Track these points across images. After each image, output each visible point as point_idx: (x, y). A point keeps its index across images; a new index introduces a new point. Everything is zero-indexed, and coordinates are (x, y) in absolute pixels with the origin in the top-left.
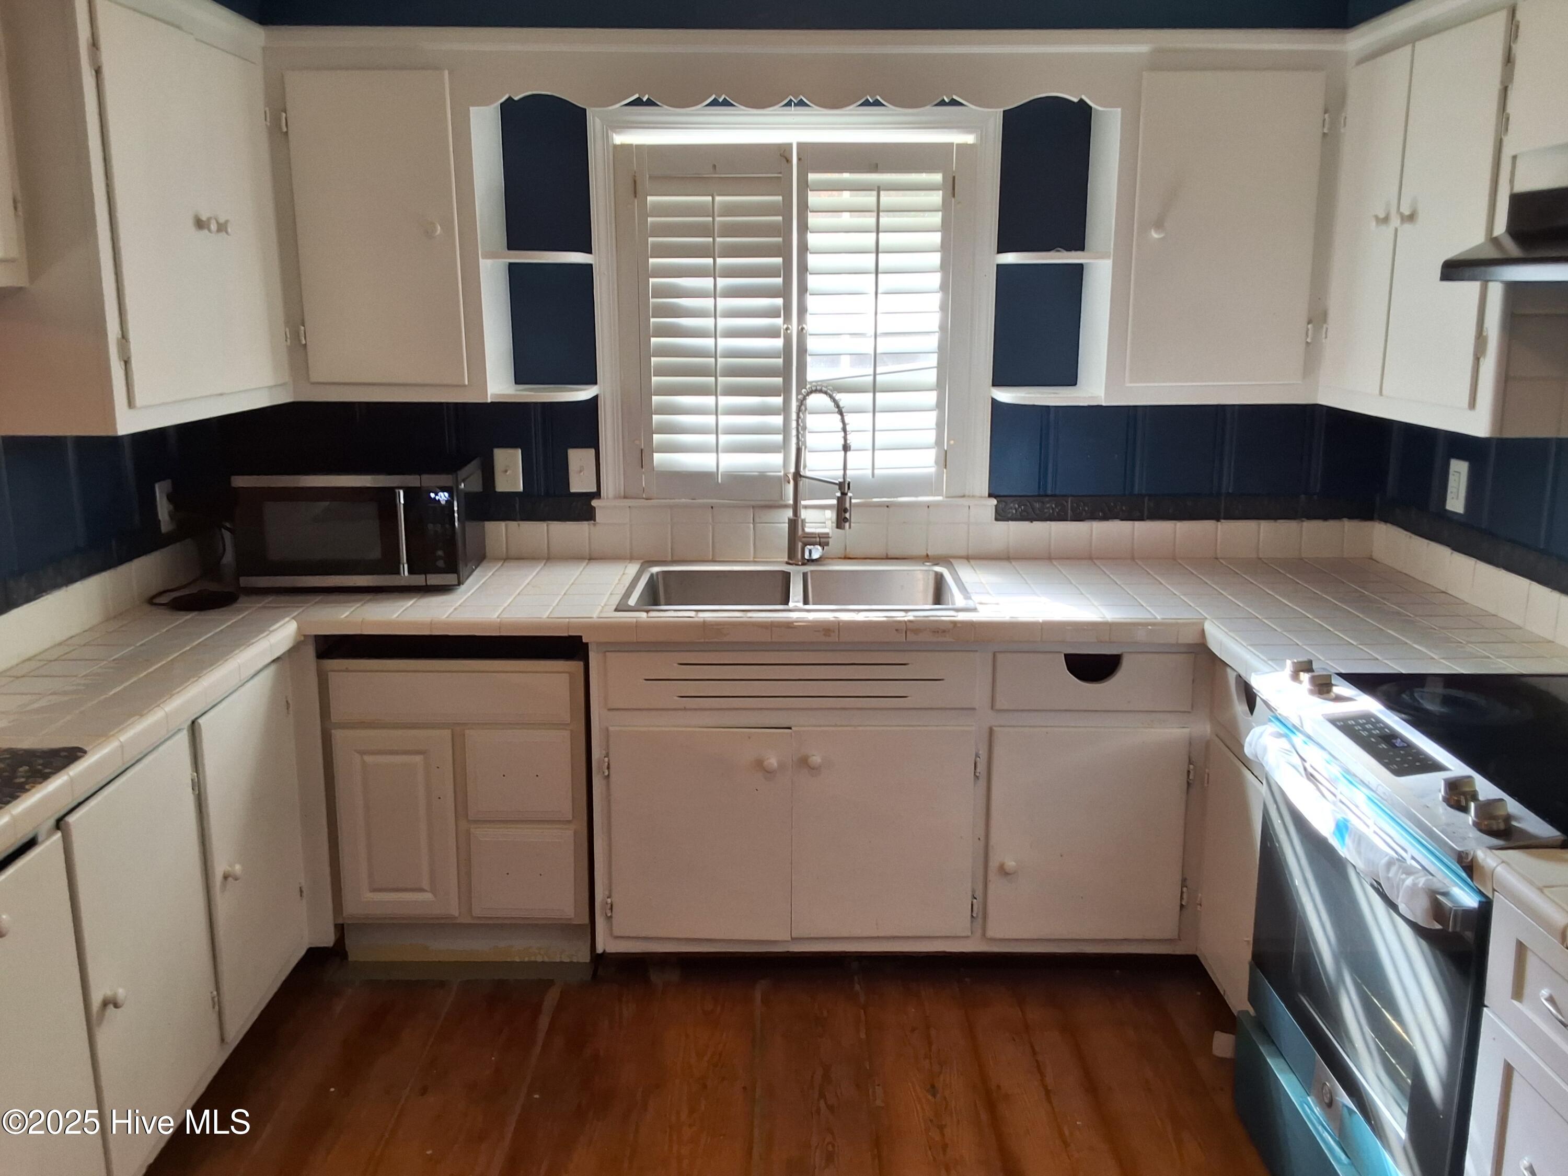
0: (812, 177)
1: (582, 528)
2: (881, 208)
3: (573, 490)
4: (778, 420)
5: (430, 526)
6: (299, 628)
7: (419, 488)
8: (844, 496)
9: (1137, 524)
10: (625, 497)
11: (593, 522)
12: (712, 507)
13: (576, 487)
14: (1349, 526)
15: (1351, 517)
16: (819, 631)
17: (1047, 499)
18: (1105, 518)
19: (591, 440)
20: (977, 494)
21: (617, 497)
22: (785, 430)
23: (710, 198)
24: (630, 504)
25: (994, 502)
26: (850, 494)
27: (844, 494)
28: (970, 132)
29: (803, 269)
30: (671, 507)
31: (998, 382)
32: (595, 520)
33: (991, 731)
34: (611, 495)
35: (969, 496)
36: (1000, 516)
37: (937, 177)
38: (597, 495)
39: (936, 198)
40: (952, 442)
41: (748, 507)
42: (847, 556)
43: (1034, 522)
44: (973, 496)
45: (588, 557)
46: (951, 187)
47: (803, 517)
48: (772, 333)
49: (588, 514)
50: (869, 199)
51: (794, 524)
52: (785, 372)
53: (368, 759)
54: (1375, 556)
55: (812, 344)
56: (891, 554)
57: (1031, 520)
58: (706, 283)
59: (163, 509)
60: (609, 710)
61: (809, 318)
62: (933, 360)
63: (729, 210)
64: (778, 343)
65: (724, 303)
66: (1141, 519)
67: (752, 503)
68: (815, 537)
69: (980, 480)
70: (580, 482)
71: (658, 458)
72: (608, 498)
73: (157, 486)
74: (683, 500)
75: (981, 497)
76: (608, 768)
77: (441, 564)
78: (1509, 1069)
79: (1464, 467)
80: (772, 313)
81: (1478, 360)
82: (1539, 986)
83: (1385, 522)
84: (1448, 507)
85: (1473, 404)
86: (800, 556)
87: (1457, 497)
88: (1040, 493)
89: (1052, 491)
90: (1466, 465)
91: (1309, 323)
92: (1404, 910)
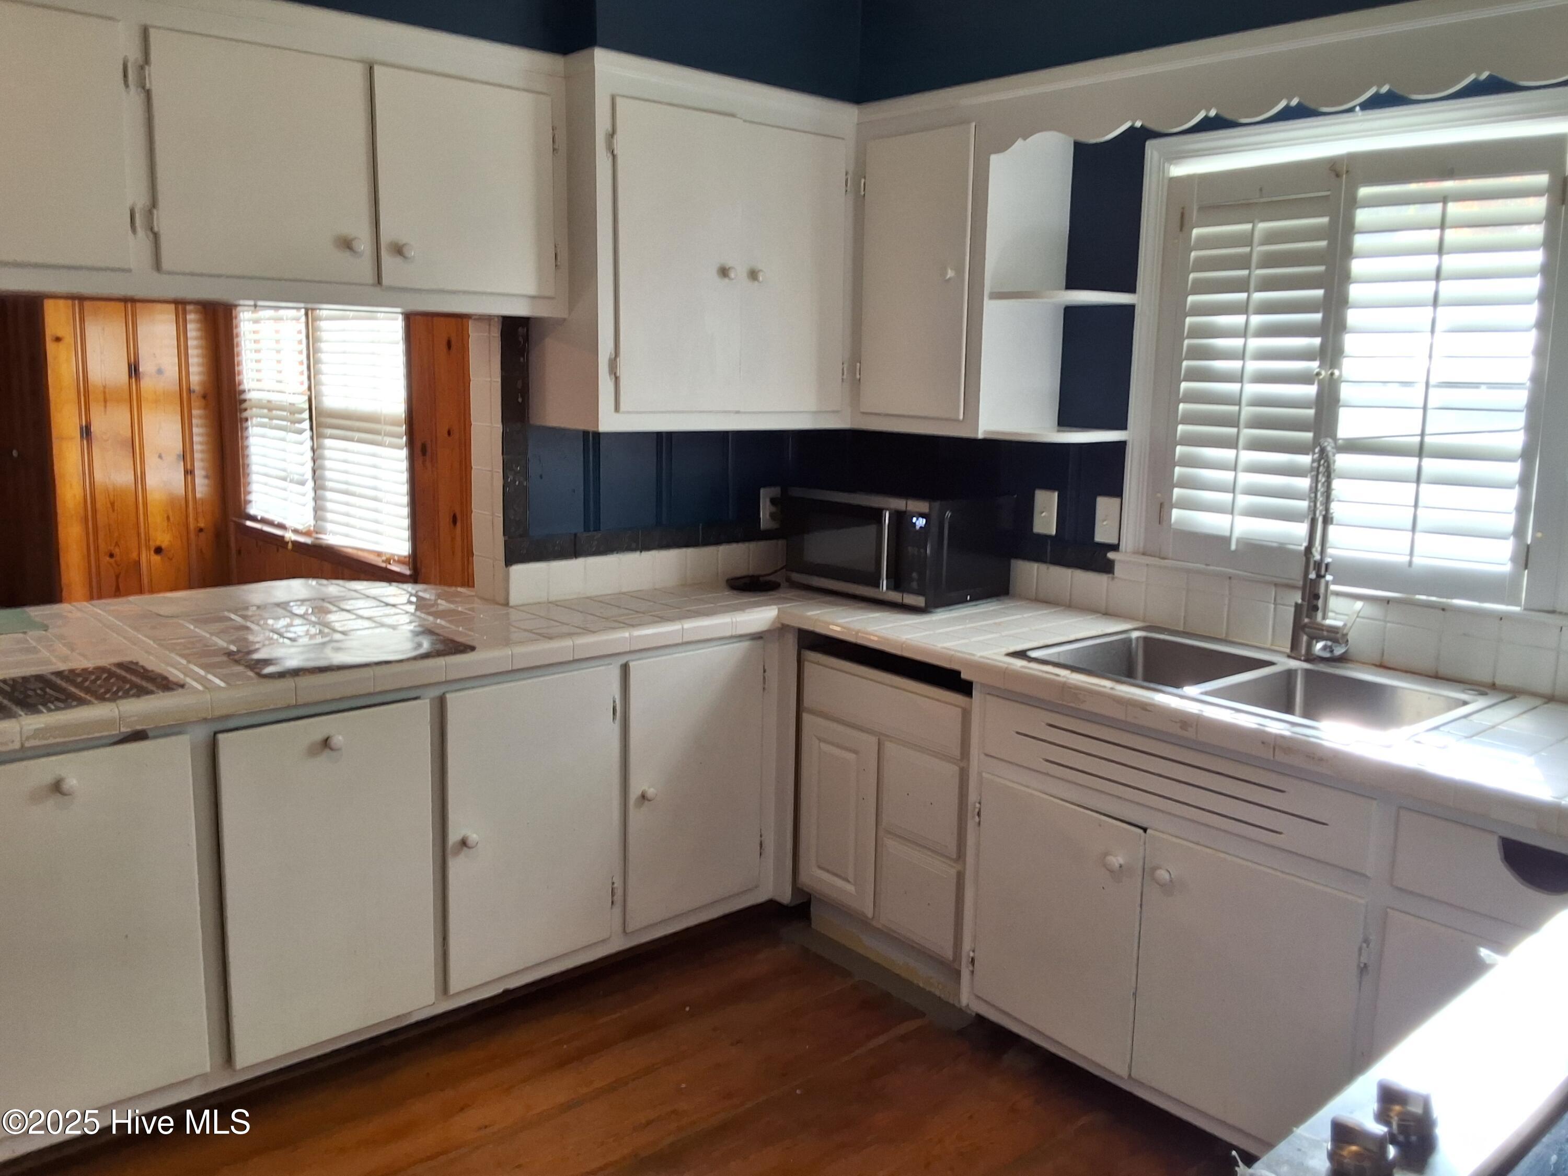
0: (1360, 191)
1: (1100, 580)
2: (1447, 223)
3: (1096, 539)
5: (910, 549)
6: (778, 616)
7: (905, 512)
8: (1318, 579)
10: (1144, 554)
11: (1111, 575)
12: (1228, 578)
13: (1099, 537)
16: (1176, 722)
19: (1116, 491)
21: (1136, 552)
23: (1250, 226)
24: (1148, 562)
26: (1329, 578)
27: (1319, 576)
29: (1344, 302)
30: (1188, 571)
32: (1114, 574)
33: (1384, 914)
34: (1130, 549)
35: (1561, 613)
37: (1542, 179)
38: (1116, 547)
39: (1539, 205)
40: (1540, 536)
41: (1271, 584)
42: (1384, 664)
45: (1104, 612)
48: (1304, 378)
49: (1107, 568)
50: (1434, 210)
51: (1300, 609)
53: (823, 745)
55: (1345, 392)
56: (1443, 671)
58: (1237, 321)
59: (765, 511)
60: (987, 755)
61: (1343, 361)
62: (1520, 420)
64: (1311, 390)
65: (1255, 343)
67: (1275, 579)
68: (1323, 630)
70: (1104, 532)
71: (1177, 514)
72: (1126, 552)
73: (762, 491)
74: (1198, 565)
76: (979, 814)
77: (914, 585)
80: (1308, 355)
86: (1306, 649)
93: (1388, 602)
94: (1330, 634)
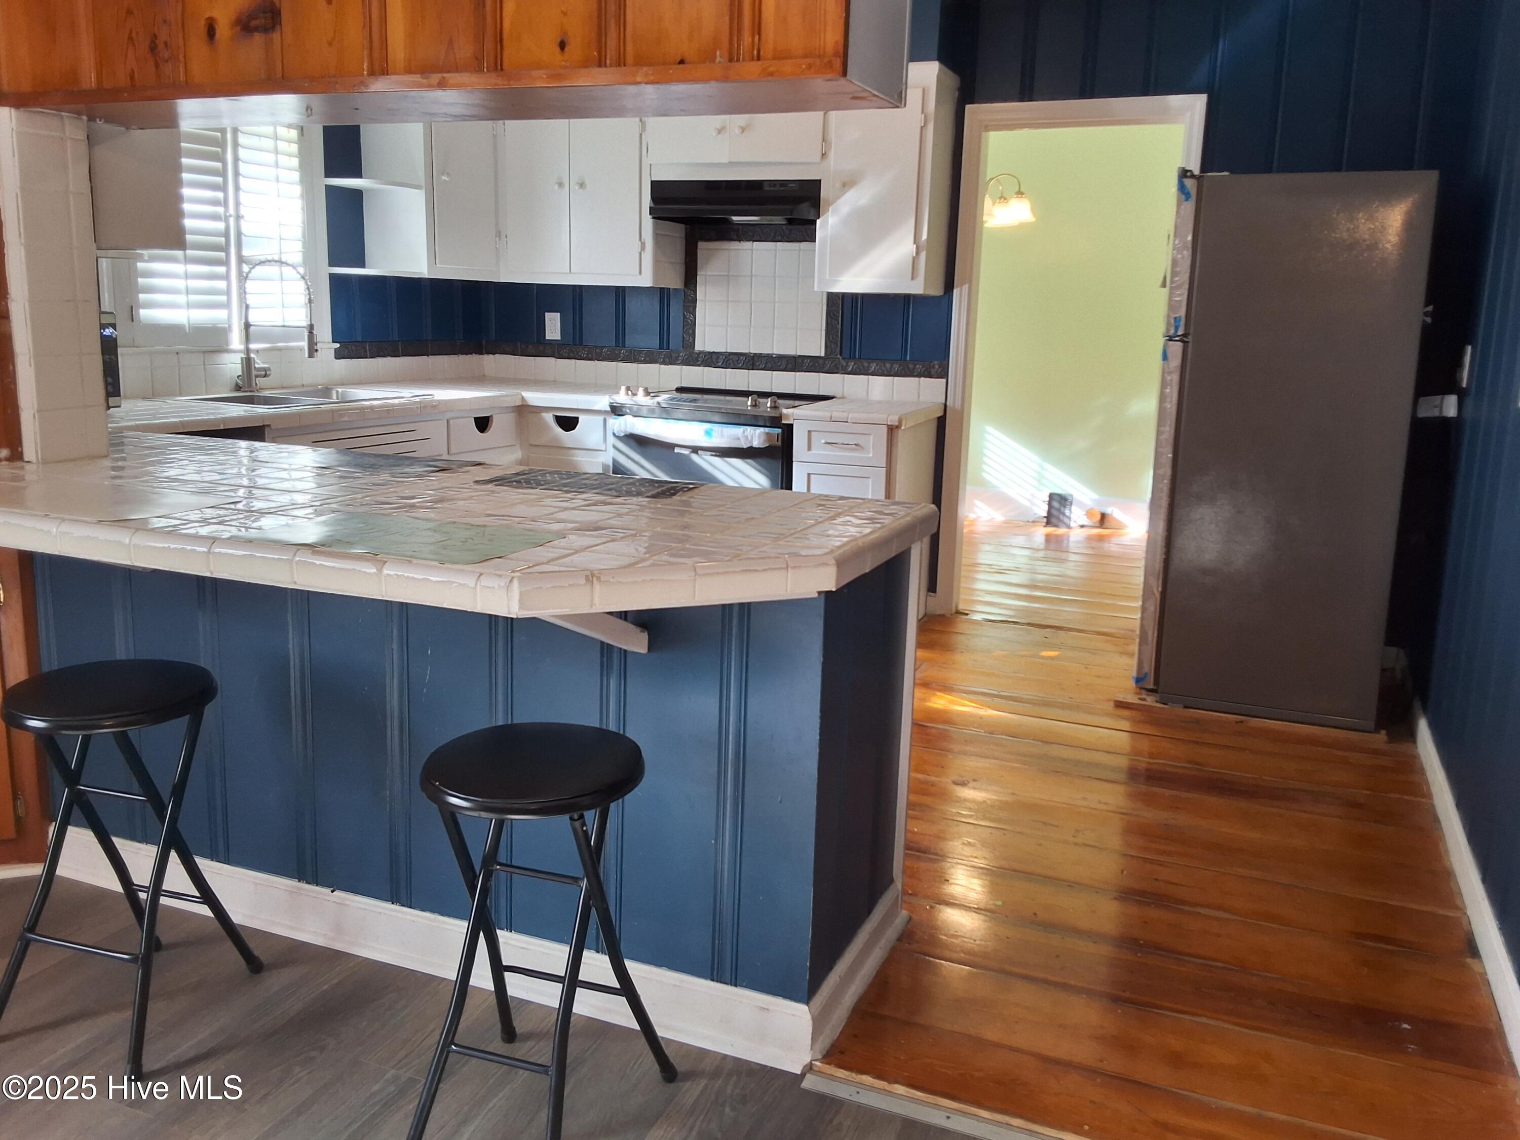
4: (221, 285)
12: (177, 353)
14: (475, 357)
15: (476, 353)
17: (358, 344)
18: (384, 356)
20: (327, 339)
22: (228, 293)
25: (338, 345)
29: (236, 172)
30: (151, 353)
31: (331, 264)
36: (339, 355)
41: (201, 352)
43: (353, 360)
44: (324, 342)
47: (252, 357)
48: (215, 217)
51: (247, 363)
52: (226, 249)
54: (486, 374)
55: (245, 227)
56: (284, 386)
57: (351, 358)
61: (241, 207)
62: (300, 246)
64: (221, 226)
66: (399, 356)
67: (204, 349)
68: (262, 371)
69: (328, 332)
71: (145, 314)
74: (162, 347)
75: (329, 343)
78: (809, 475)
79: (557, 315)
80: (216, 203)
81: (640, 253)
82: (819, 440)
83: (494, 354)
84: (547, 338)
85: (640, 273)
86: (254, 385)
87: (554, 332)
88: (354, 340)
89: (360, 339)
90: (559, 314)
91: (496, 237)
92: (756, 444)
94: (265, 373)
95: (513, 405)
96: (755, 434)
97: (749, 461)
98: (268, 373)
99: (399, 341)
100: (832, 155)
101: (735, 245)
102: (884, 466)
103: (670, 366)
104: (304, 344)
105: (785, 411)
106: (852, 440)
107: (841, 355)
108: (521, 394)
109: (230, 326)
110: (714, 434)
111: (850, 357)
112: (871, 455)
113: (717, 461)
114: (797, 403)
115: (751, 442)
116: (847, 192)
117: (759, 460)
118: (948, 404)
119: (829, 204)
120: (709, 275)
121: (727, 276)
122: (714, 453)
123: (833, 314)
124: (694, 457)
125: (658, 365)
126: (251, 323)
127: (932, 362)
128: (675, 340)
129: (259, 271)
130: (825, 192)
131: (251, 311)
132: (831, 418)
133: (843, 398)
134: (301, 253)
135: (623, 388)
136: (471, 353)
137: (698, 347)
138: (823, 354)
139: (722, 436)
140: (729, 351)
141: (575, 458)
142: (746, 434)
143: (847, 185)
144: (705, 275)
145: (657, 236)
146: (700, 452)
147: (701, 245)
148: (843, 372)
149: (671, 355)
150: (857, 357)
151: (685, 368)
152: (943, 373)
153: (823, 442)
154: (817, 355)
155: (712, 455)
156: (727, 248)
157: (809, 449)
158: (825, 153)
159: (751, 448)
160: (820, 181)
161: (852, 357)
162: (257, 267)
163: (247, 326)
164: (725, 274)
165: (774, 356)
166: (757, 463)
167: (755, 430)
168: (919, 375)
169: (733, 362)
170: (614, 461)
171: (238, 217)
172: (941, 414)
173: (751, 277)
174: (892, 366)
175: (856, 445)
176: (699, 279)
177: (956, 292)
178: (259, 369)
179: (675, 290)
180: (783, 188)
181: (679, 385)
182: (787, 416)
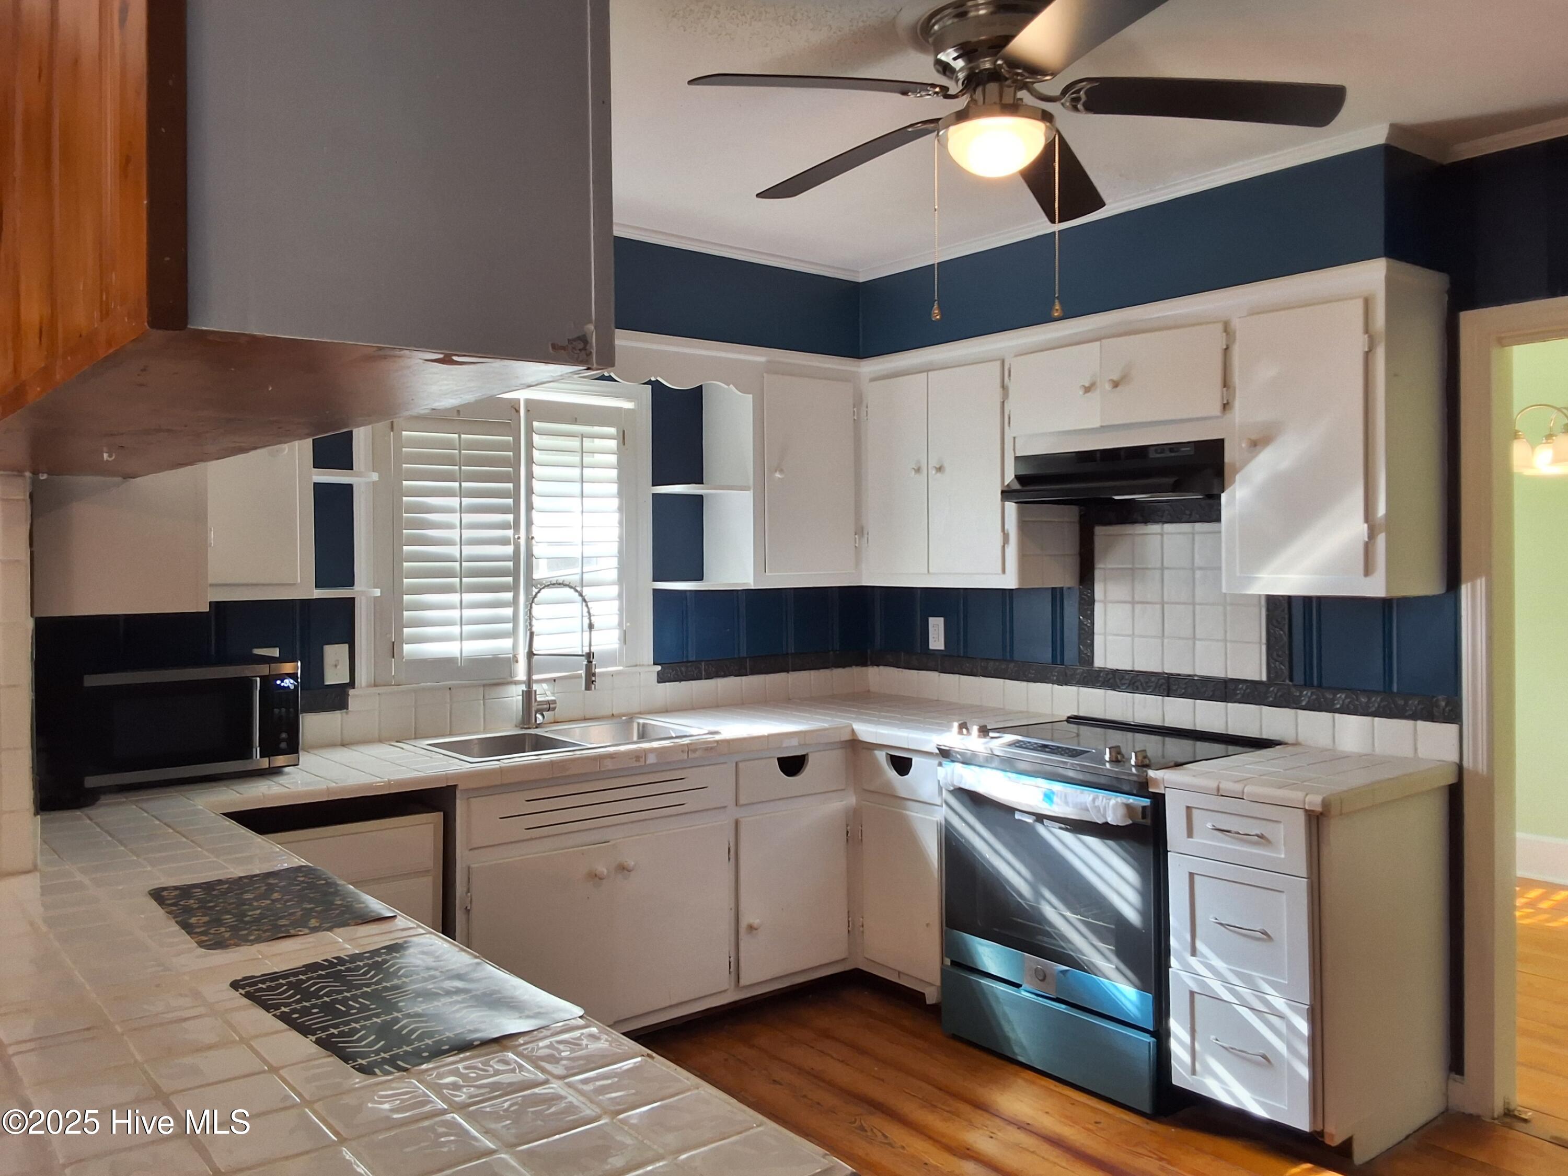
0: (535, 424)
1: (337, 716)
2: (584, 450)
3: (327, 683)
4: (508, 612)
7: (268, 676)
8: (590, 665)
9: (744, 678)
10: (375, 685)
11: (345, 710)
12: (450, 689)
13: (330, 680)
14: (856, 671)
15: (857, 665)
16: (632, 759)
17: (689, 664)
18: (726, 676)
19: (349, 638)
20: (646, 663)
21: (369, 686)
22: (515, 619)
23: (456, 436)
24: (378, 692)
25: (659, 668)
27: (590, 662)
28: (631, 401)
29: (530, 491)
30: (416, 691)
31: (655, 579)
32: (347, 709)
33: (737, 823)
34: (364, 684)
35: (640, 665)
36: (662, 678)
37: (612, 431)
38: (352, 684)
39: (613, 444)
40: (628, 624)
41: (479, 686)
42: (557, 720)
43: (682, 682)
44: (643, 665)
45: (339, 743)
46: (623, 438)
47: (534, 689)
48: (504, 542)
49: (341, 704)
50: (575, 443)
51: (528, 695)
52: (515, 574)
55: (537, 550)
56: (587, 717)
57: (680, 680)
58: (454, 502)
60: (471, 850)
61: (534, 528)
62: (614, 562)
63: (472, 446)
64: (509, 550)
65: (468, 518)
66: (746, 675)
67: (485, 682)
68: (545, 704)
69: (648, 654)
70: (335, 675)
71: (408, 648)
72: (361, 687)
74: (429, 683)
75: (649, 665)
76: (471, 902)
77: (283, 745)
78: (1191, 875)
79: (941, 621)
80: (504, 526)
81: (1004, 547)
82: (1205, 823)
83: (878, 666)
84: (931, 647)
85: (1004, 571)
86: (533, 721)
87: (937, 640)
88: (685, 660)
89: (692, 658)
90: (942, 619)
91: (856, 534)
92: (1111, 820)
93: (555, 681)
94: (550, 706)
95: (838, 740)
96: (1109, 804)
97: (1110, 842)
98: (551, 706)
99: (746, 658)
100: (1237, 404)
101: (1140, 529)
102: (1305, 876)
103: (1064, 687)
104: (582, 672)
105: (1151, 773)
106: (1255, 828)
107: (1291, 680)
108: (852, 726)
109: (515, 656)
110: (1055, 799)
111: (1305, 685)
112: (1283, 856)
113: (1068, 837)
114: (1231, 749)
115: (1104, 816)
116: (1259, 452)
117: (1123, 843)
118: (1465, 764)
119: (1236, 471)
120: (1109, 569)
121: (1132, 569)
122: (1063, 826)
123: (1277, 621)
124: (1040, 829)
125: (1050, 685)
126: (535, 652)
127: (1434, 697)
128: (1070, 654)
129: (546, 594)
130: (1230, 455)
131: (535, 638)
132: (1218, 789)
133: (1296, 744)
134: (616, 570)
135: (956, 725)
136: (850, 666)
137: (1098, 663)
138: (1264, 678)
139: (1067, 803)
140: (1137, 669)
141: (908, 813)
142: (1096, 804)
143: (1257, 444)
144: (1104, 569)
145: (1023, 525)
146: (1045, 821)
147: (1099, 531)
148: (1295, 706)
149: (1066, 674)
150: (1315, 683)
151: (1084, 690)
152: (1452, 715)
153: (1209, 826)
154: (1257, 678)
155: (1061, 828)
156: (1130, 532)
157: (1190, 834)
158: (1228, 403)
159: (1106, 824)
160: (1222, 441)
161: (1308, 684)
162: (542, 590)
163: (531, 654)
164: (1130, 566)
165: (1196, 678)
166: (1122, 847)
167: (1110, 799)
168: (1414, 717)
169: (1141, 684)
170: (946, 820)
171: (530, 539)
172: (1452, 780)
173: (1162, 569)
174: (1369, 699)
175: (1257, 835)
176: (1098, 574)
177: (1465, 590)
178: (541, 703)
179: (1069, 588)
180: (1173, 454)
181: (1076, 714)
182: (1155, 781)
